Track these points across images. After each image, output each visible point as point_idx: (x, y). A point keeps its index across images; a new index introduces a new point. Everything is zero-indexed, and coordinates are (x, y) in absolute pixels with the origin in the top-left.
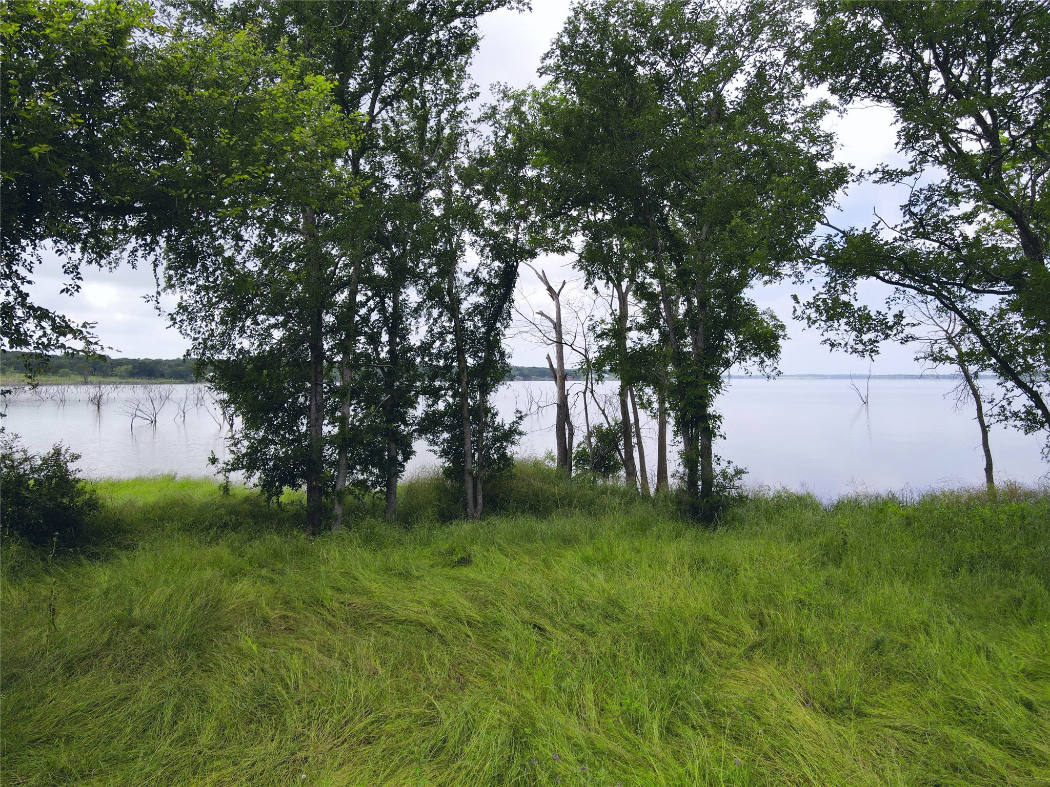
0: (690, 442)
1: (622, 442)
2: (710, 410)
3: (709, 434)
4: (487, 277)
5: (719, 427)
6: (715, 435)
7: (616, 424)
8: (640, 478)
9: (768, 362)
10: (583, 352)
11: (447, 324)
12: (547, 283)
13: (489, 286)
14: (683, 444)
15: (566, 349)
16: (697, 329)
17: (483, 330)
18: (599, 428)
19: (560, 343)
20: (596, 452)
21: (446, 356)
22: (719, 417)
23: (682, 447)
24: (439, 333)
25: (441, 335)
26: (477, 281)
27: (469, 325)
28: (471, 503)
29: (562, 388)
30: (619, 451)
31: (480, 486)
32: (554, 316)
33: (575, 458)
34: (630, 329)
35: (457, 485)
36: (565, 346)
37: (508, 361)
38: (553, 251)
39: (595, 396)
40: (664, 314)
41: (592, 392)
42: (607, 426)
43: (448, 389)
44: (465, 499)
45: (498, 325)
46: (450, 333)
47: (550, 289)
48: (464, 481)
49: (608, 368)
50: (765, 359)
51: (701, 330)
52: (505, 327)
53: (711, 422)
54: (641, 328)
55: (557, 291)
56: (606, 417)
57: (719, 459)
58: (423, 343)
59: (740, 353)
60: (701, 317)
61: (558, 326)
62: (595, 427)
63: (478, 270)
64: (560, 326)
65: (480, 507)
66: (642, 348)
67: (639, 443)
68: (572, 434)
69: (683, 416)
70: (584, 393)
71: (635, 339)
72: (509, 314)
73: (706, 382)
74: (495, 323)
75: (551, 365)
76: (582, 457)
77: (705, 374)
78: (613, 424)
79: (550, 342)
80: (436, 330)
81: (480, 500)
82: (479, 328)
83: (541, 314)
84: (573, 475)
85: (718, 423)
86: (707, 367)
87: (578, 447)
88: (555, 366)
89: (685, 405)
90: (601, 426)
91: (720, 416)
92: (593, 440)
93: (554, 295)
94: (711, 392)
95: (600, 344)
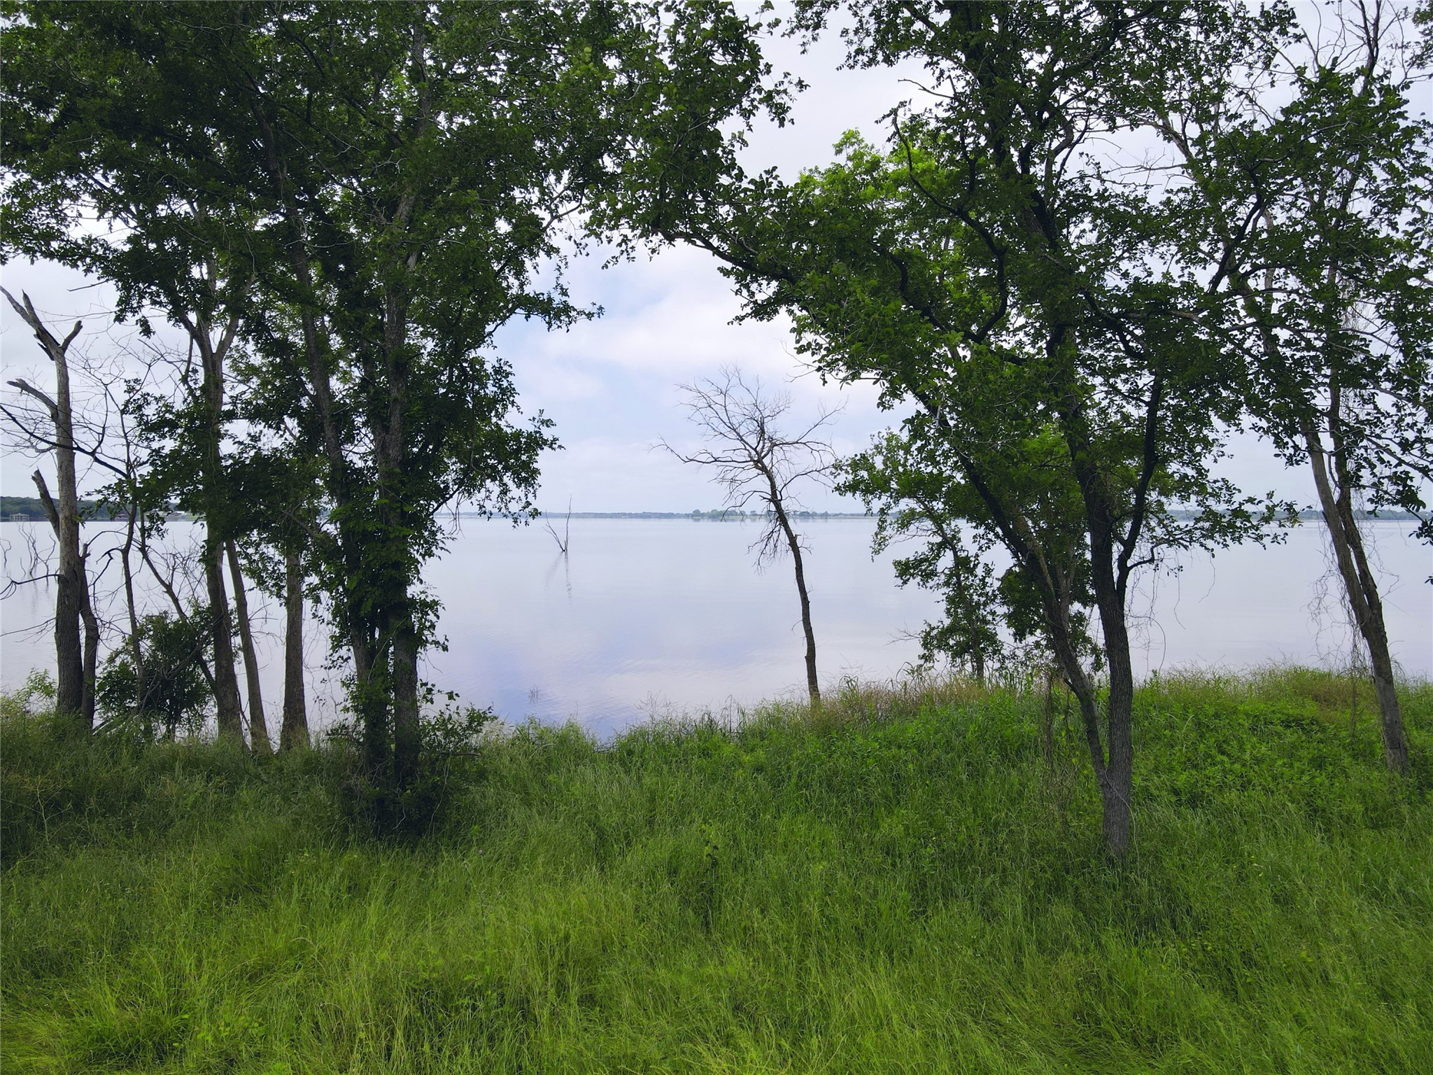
0: (369, 658)
1: (210, 649)
2: (413, 591)
3: (413, 641)
5: (433, 626)
6: (424, 643)
7: (197, 613)
8: (248, 715)
9: (516, 492)
10: (123, 468)
12: (34, 320)
14: (352, 662)
15: (81, 460)
16: (388, 419)
18: (159, 621)
19: (66, 448)
20: (149, 669)
22: (433, 605)
23: (351, 668)
29: (70, 541)
30: (204, 665)
32: (52, 391)
33: (101, 687)
34: (231, 416)
36: (78, 453)
38: (50, 255)
39: (152, 556)
40: (309, 386)
41: (143, 549)
42: (176, 617)
47: (43, 335)
49: (175, 500)
50: (511, 485)
51: (395, 422)
53: (414, 618)
54: (254, 414)
55: (61, 342)
56: (176, 601)
57: (430, 691)
59: (465, 472)
60: (395, 394)
61: (61, 413)
62: (149, 619)
64: (68, 412)
66: (258, 458)
67: (248, 649)
68: (93, 638)
69: (355, 607)
70: (125, 552)
71: (243, 437)
73: (405, 531)
75: (44, 493)
76: (120, 684)
77: (404, 514)
78: (189, 612)
79: (44, 446)
83: (23, 386)
84: (97, 721)
85: (431, 617)
86: (408, 499)
87: (111, 660)
88: (55, 494)
89: (359, 584)
90: (163, 616)
91: (435, 603)
92: (146, 645)
93: (53, 348)
94: (415, 552)
95: (155, 445)
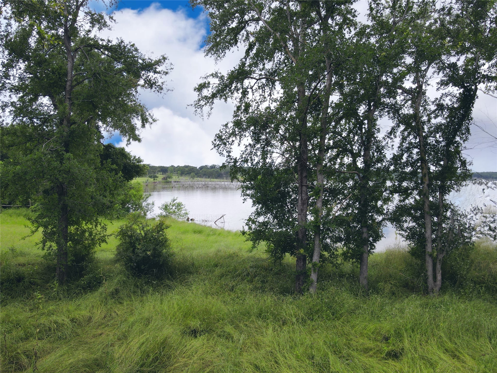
4: (450, 103)
11: (413, 141)
13: (451, 109)
17: (443, 144)
21: (413, 165)
24: (406, 148)
25: (408, 150)
26: (440, 107)
27: (431, 140)
28: (431, 279)
31: (439, 266)
35: (419, 262)
37: (469, 167)
43: (413, 190)
44: (426, 275)
45: (458, 139)
46: (416, 147)
48: (425, 260)
52: (464, 141)
58: (394, 155)
63: (441, 98)
65: (439, 283)
72: (468, 130)
74: (454, 138)
80: (405, 145)
81: (439, 277)
82: (440, 142)
